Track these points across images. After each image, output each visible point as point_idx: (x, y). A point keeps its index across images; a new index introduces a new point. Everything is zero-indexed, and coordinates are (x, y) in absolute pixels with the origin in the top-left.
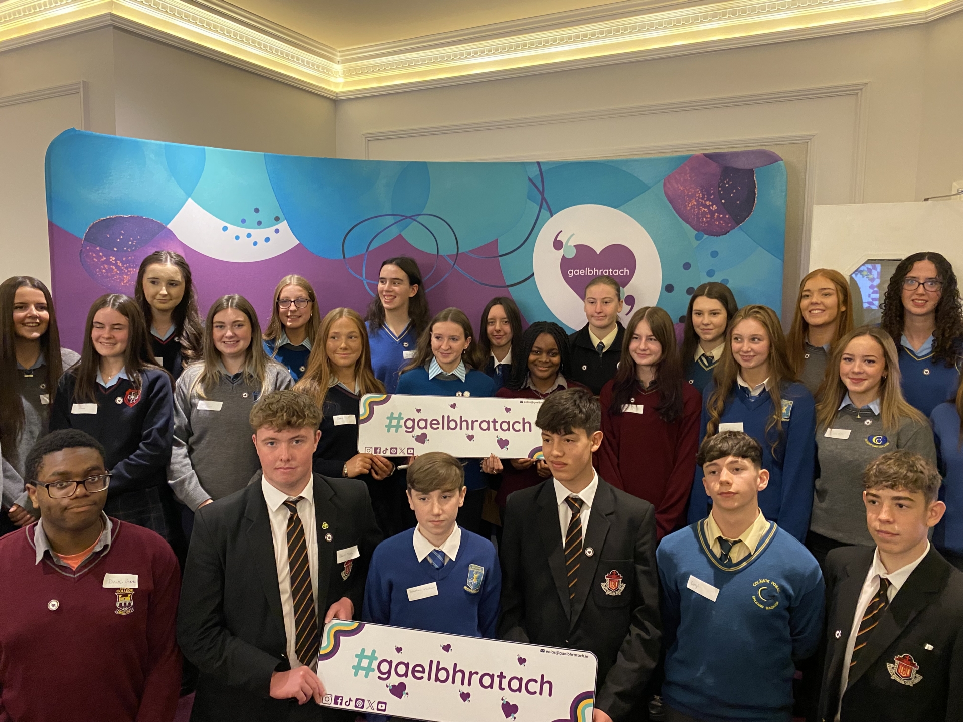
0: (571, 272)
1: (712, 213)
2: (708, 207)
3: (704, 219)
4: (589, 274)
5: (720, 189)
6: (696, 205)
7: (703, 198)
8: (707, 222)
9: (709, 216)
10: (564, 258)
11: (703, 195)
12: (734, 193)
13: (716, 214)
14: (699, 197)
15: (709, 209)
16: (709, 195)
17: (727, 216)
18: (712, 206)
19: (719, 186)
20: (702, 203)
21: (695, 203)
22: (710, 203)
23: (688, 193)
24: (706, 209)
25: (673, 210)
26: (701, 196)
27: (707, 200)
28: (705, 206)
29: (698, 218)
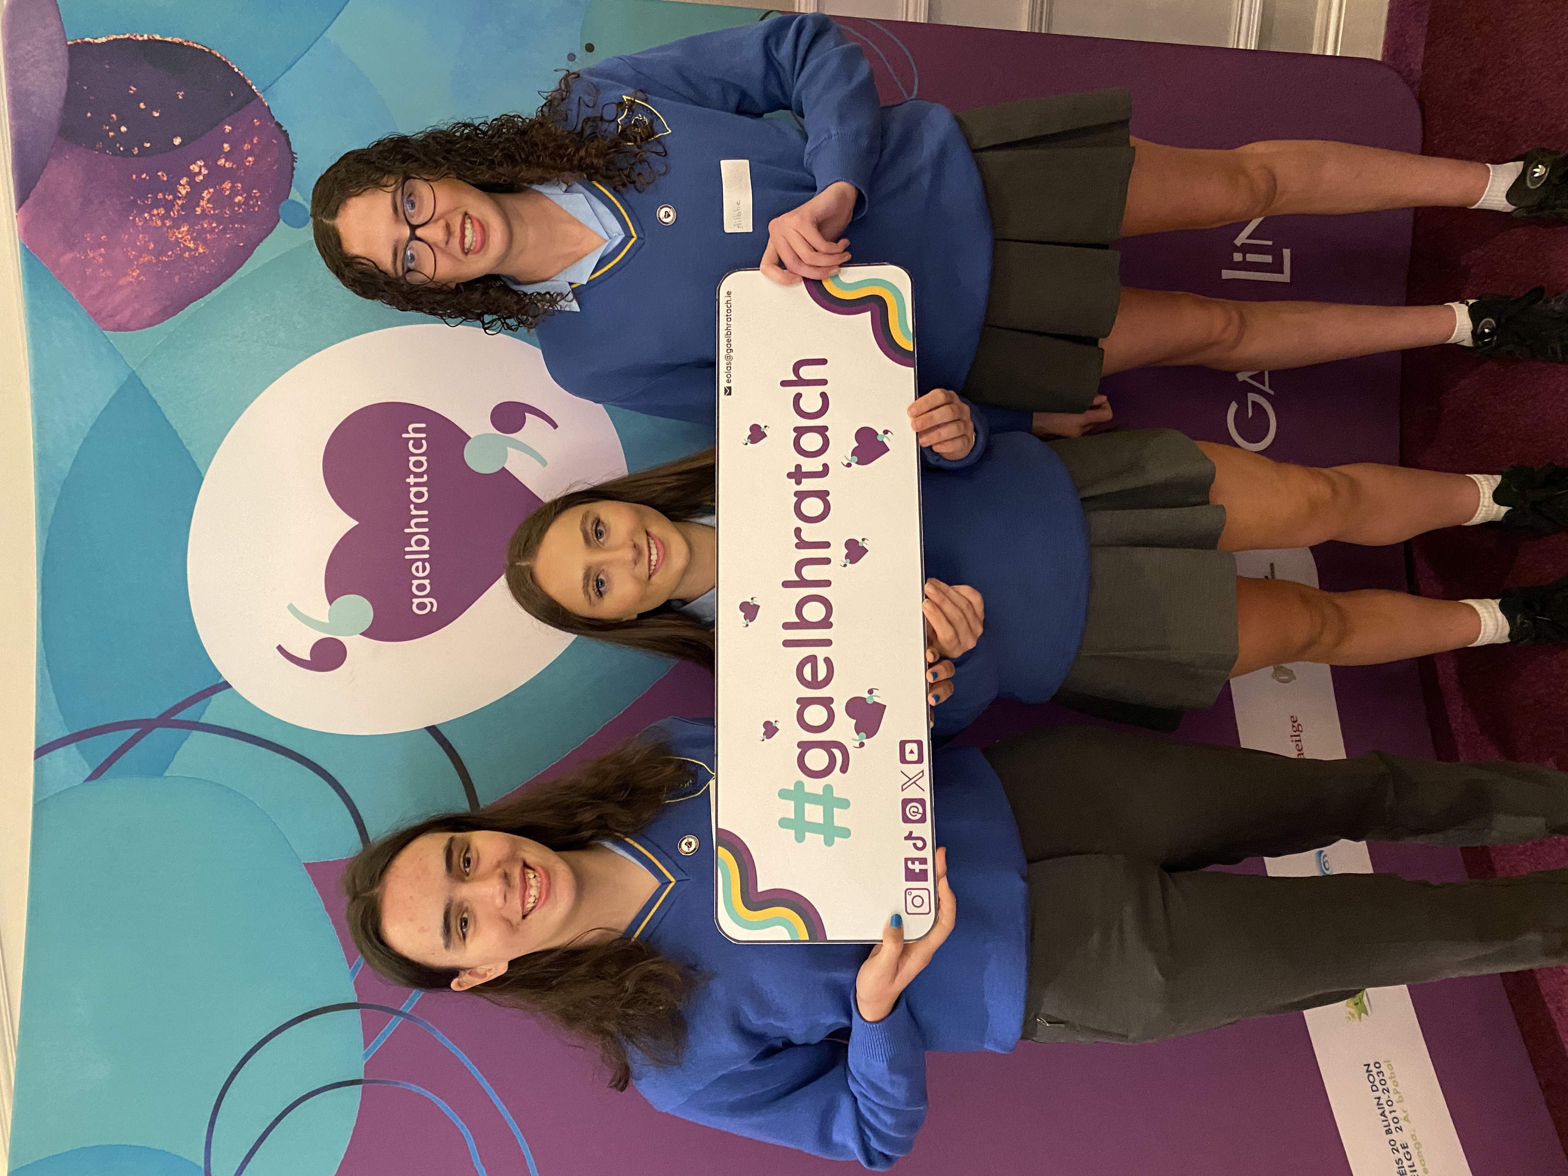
0: (422, 606)
1: (216, 176)
2: (196, 189)
3: (239, 199)
4: (426, 548)
5: (136, 151)
6: (192, 226)
7: (169, 206)
8: (247, 190)
9: (227, 185)
10: (374, 632)
11: (157, 204)
12: (151, 108)
13: (222, 162)
14: (163, 218)
15: (204, 185)
16: (155, 186)
17: (228, 128)
18: (192, 175)
19: (128, 152)
20: (182, 207)
21: (186, 229)
22: (184, 181)
23: (149, 252)
24: (205, 194)
25: (208, 298)
26: (162, 211)
27: (175, 192)
28: (194, 197)
29: (234, 219)
